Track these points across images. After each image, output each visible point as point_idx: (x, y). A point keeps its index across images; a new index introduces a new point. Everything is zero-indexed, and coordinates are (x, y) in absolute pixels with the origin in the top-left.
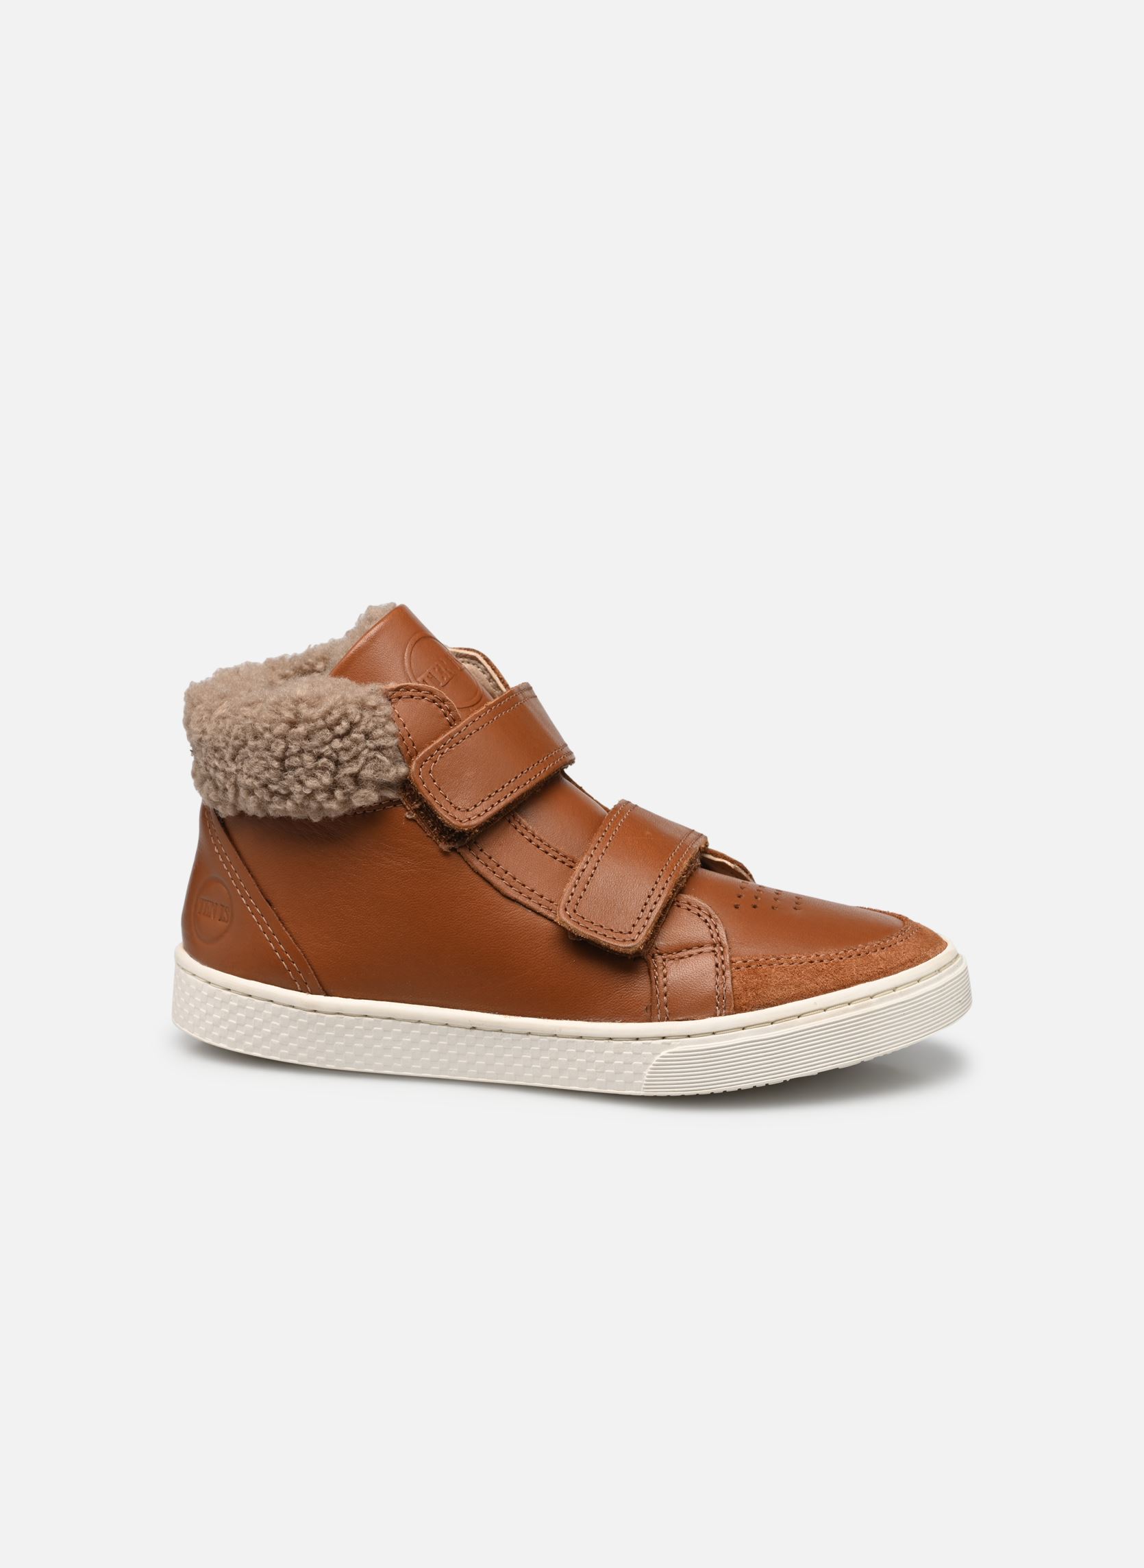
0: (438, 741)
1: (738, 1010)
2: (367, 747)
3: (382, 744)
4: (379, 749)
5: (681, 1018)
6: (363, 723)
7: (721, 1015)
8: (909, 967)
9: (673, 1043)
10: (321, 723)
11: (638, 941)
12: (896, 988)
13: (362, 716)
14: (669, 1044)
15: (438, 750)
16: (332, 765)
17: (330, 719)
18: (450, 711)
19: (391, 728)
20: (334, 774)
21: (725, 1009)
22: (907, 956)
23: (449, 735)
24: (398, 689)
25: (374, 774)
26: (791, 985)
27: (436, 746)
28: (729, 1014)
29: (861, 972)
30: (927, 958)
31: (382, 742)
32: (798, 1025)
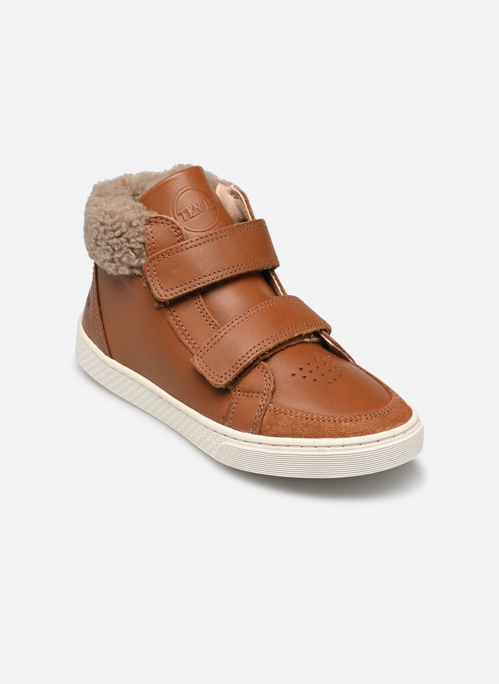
0: (163, 251)
1: (260, 433)
2: (126, 246)
3: (133, 247)
4: (132, 249)
5: (235, 428)
6: (127, 233)
7: (252, 433)
8: (359, 435)
9: (228, 440)
10: (110, 228)
11: (222, 383)
12: (344, 445)
13: (128, 230)
14: (226, 439)
15: (162, 255)
16: (111, 250)
17: (115, 227)
18: (180, 234)
19: (141, 239)
20: (112, 255)
21: (255, 430)
22: (361, 429)
23: (170, 249)
24: (156, 218)
25: (127, 260)
26: (290, 428)
27: (161, 253)
28: (255, 434)
29: (329, 432)
30: (375, 432)
31: (133, 246)
32: (285, 451)
